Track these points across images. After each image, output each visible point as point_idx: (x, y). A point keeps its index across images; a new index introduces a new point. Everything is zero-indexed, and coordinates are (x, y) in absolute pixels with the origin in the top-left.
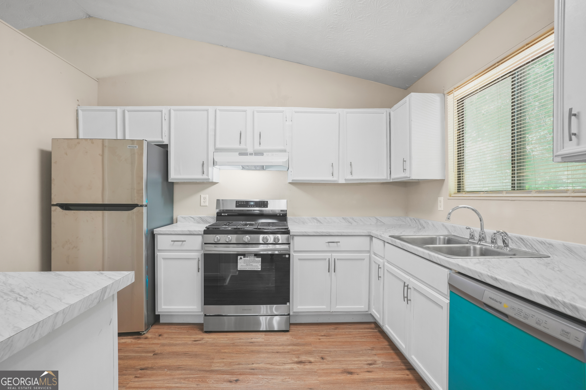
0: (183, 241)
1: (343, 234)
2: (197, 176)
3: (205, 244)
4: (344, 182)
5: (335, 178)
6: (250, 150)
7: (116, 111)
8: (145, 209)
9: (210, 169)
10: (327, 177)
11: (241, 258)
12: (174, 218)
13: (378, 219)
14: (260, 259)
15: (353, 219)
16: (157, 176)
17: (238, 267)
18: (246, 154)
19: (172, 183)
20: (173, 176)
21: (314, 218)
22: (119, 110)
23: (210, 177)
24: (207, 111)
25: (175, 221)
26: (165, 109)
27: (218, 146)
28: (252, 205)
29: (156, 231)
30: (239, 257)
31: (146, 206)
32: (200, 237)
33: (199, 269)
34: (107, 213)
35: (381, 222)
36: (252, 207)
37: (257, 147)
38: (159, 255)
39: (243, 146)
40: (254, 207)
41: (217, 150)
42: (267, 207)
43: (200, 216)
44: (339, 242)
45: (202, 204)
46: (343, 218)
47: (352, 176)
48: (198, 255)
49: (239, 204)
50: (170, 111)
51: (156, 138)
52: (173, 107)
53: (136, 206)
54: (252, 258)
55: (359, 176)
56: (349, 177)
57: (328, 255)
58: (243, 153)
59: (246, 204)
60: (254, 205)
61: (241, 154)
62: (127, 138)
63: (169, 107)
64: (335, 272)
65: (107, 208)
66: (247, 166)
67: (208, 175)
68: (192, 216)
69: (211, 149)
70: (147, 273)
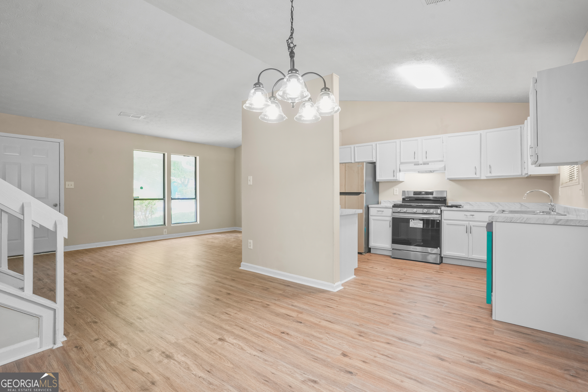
0: (382, 211)
1: (477, 210)
2: (390, 178)
3: (393, 212)
4: (485, 178)
5: (478, 176)
6: (421, 162)
7: (351, 147)
8: (364, 195)
9: (398, 174)
10: (472, 176)
11: (412, 221)
12: (379, 201)
13: (522, 205)
14: (422, 222)
15: (499, 204)
16: (370, 179)
17: (410, 225)
18: (419, 164)
19: (378, 182)
20: (378, 179)
21: (467, 203)
22: (352, 146)
23: (398, 178)
24: (396, 142)
25: (380, 203)
26: (374, 144)
27: (402, 161)
28: (423, 194)
29: (370, 206)
30: (411, 220)
31: (365, 193)
32: (391, 209)
33: (390, 226)
34: (347, 196)
35: (526, 206)
36: (423, 195)
37: (425, 160)
38: (371, 218)
39: (416, 160)
40: (424, 195)
41: (401, 163)
42: (433, 195)
43: (394, 200)
44: (474, 215)
45: (395, 194)
46: (491, 203)
47: (491, 174)
48: (390, 219)
49: (415, 193)
50: (376, 144)
51: (370, 160)
52: (377, 142)
53: (361, 193)
54: (418, 221)
55: (497, 173)
56: (489, 175)
57: (466, 223)
58: (417, 164)
59: (420, 193)
60: (424, 194)
61: (415, 165)
62: (356, 161)
63: (376, 143)
64: (471, 233)
65: (347, 194)
66: (421, 171)
67: (396, 177)
68: (389, 201)
69: (398, 163)
70: (365, 225)
